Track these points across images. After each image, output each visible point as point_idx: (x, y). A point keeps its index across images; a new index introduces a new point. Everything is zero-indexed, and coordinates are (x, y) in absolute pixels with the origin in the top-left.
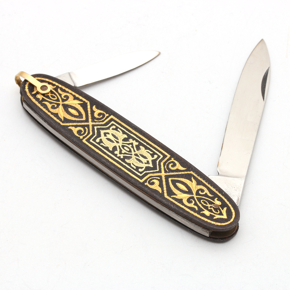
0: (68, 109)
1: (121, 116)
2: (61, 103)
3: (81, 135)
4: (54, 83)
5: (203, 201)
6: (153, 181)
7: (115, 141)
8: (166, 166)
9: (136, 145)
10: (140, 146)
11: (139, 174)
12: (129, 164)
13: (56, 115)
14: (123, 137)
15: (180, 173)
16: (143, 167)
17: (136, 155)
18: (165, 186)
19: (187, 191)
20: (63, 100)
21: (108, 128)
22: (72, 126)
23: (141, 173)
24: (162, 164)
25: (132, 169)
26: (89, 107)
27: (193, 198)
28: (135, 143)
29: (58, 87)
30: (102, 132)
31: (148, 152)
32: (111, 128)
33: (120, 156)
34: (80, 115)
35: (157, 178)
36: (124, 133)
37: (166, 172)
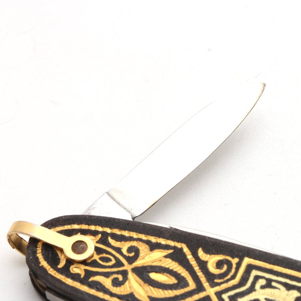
0: (149, 277)
1: (266, 253)
2: (127, 267)
4: (93, 228)
13: (131, 298)
14: (291, 297)
20: (131, 260)
21: (252, 289)
26: (190, 257)
29: (105, 235)
32: (258, 286)
34: (181, 282)
36: (289, 287)
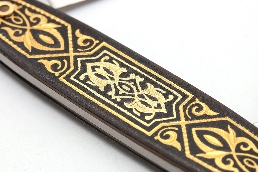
0: (38, 36)
1: (118, 43)
2: (28, 27)
3: (57, 70)
5: (247, 161)
6: (167, 133)
7: (108, 78)
8: (187, 111)
9: (140, 82)
10: (147, 84)
11: (145, 124)
12: (130, 110)
13: (21, 45)
14: (121, 71)
15: (210, 120)
16: (152, 114)
17: (141, 96)
18: (186, 140)
19: (222, 145)
20: (32, 24)
21: (99, 60)
22: (44, 59)
23: (148, 122)
24: (181, 108)
25: (134, 117)
26: (70, 32)
27: (231, 156)
28: (139, 80)
29: (25, 7)
30: (89, 66)
31: (159, 92)
32: (102, 60)
33: (116, 99)
34: (57, 43)
35: (173, 128)
36: (122, 65)
37: (187, 119)
